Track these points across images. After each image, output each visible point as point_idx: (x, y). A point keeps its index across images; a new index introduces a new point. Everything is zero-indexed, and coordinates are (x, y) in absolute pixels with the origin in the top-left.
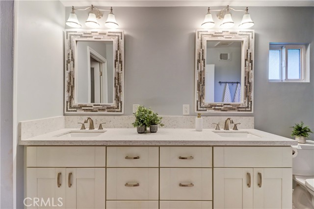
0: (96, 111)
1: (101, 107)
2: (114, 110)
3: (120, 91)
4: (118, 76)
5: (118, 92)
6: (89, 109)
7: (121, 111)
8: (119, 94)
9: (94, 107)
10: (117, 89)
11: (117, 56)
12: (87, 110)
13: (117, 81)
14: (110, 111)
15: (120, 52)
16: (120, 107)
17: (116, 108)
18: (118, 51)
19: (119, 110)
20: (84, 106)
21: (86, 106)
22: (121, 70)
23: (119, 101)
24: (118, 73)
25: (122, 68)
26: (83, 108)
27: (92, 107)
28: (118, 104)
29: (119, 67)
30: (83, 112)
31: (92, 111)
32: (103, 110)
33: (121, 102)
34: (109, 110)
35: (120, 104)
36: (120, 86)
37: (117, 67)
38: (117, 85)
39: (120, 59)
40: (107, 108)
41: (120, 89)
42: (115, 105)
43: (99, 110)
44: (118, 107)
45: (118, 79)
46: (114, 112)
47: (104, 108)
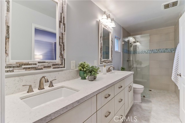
0: (42, 69)
1: (47, 64)
2: (59, 66)
3: (64, 50)
4: (62, 36)
5: (62, 50)
6: (34, 68)
7: (64, 67)
8: (63, 52)
9: (39, 64)
10: (61, 48)
11: (61, 18)
12: (29, 68)
13: (61, 40)
14: (55, 68)
15: (64, 15)
16: (63, 63)
17: (60, 65)
18: (62, 14)
19: (63, 66)
20: (25, 64)
21: (28, 64)
22: (65, 32)
23: (62, 58)
24: (62, 34)
25: (65, 30)
26: (23, 67)
27: (36, 64)
28: (62, 60)
29: (63, 28)
30: (24, 72)
31: (36, 69)
32: (49, 67)
33: (64, 59)
34: (54, 66)
35: (63, 60)
36: (64, 45)
37: (61, 28)
38: (61, 43)
39: (64, 21)
40: (53, 65)
41: (63, 48)
42: (60, 62)
43: (45, 67)
44: (62, 63)
45: (62, 38)
46: (59, 68)
47: (49, 65)
